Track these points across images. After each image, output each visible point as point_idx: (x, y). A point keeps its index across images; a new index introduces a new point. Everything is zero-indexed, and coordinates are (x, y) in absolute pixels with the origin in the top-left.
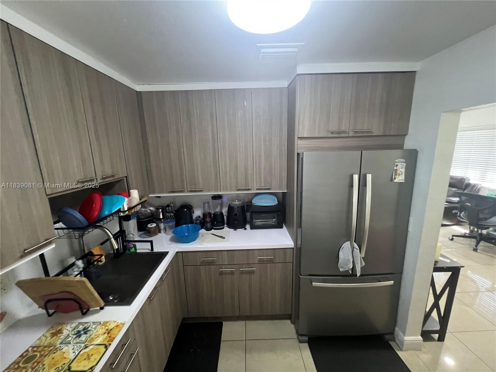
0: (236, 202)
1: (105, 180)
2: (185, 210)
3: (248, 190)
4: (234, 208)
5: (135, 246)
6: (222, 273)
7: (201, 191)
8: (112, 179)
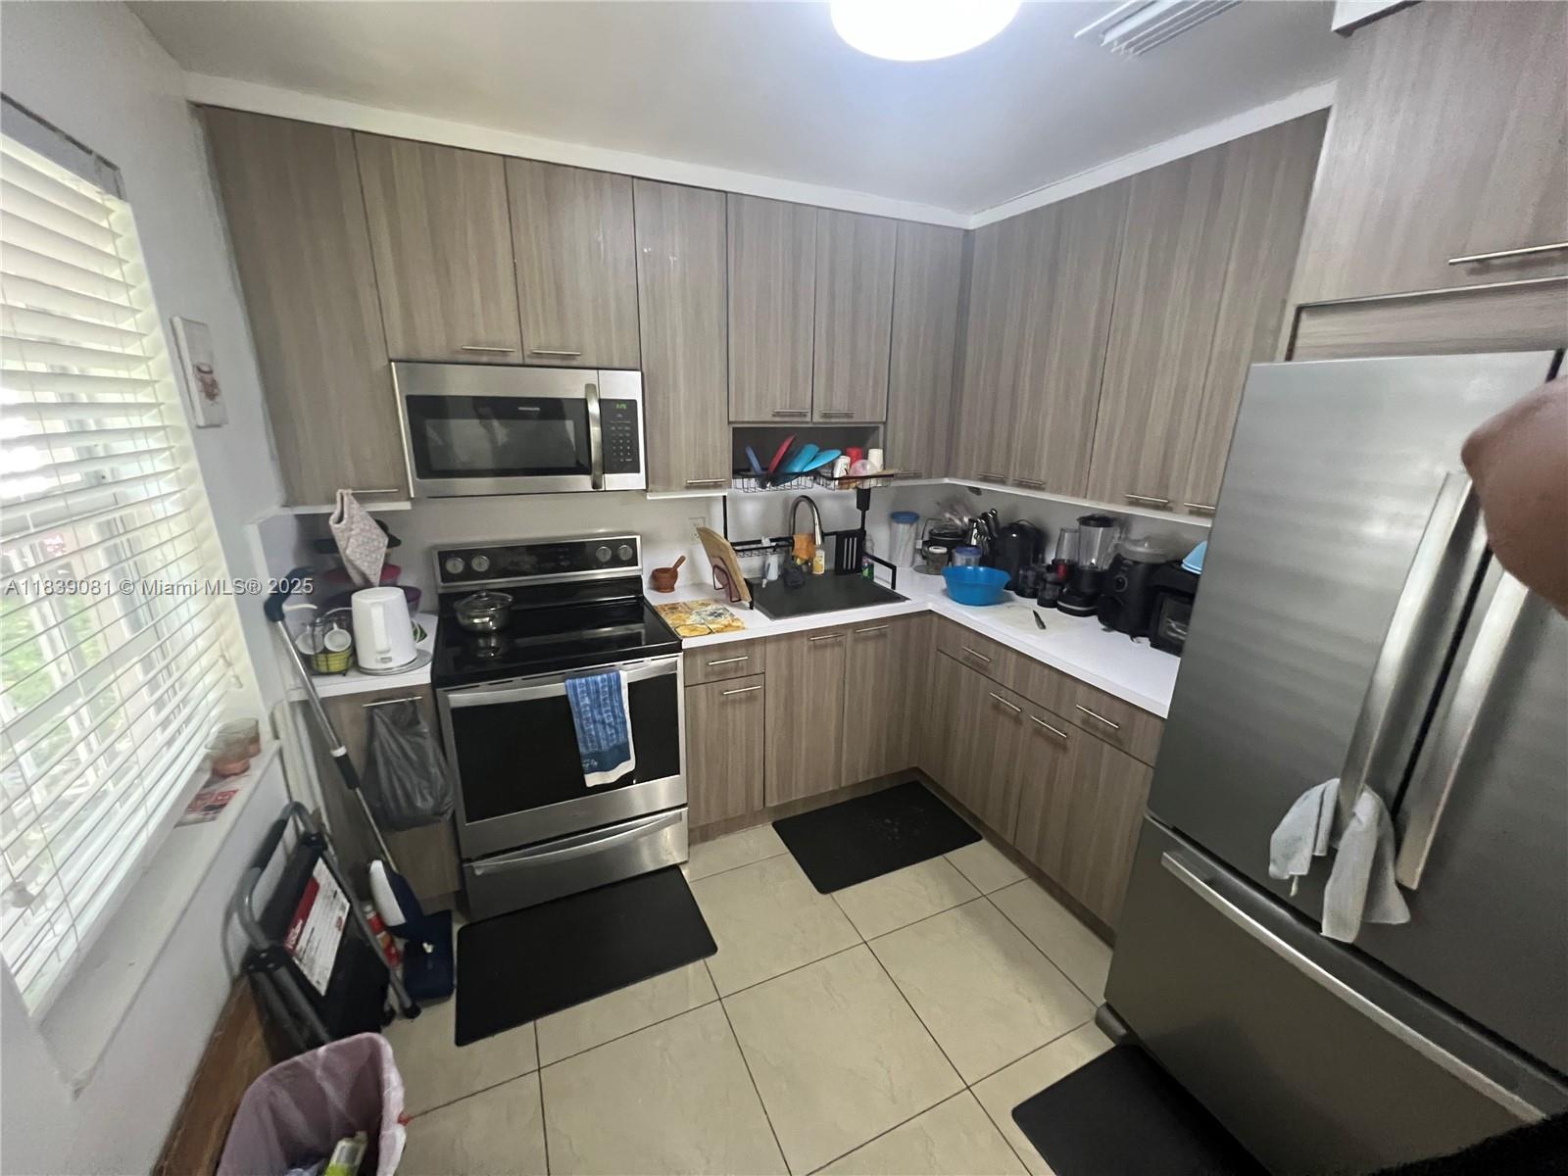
0: (1143, 546)
1: (828, 420)
2: (1014, 535)
3: (1163, 507)
4: (1125, 561)
5: (871, 567)
6: (997, 707)
7: (1039, 487)
8: (846, 420)
